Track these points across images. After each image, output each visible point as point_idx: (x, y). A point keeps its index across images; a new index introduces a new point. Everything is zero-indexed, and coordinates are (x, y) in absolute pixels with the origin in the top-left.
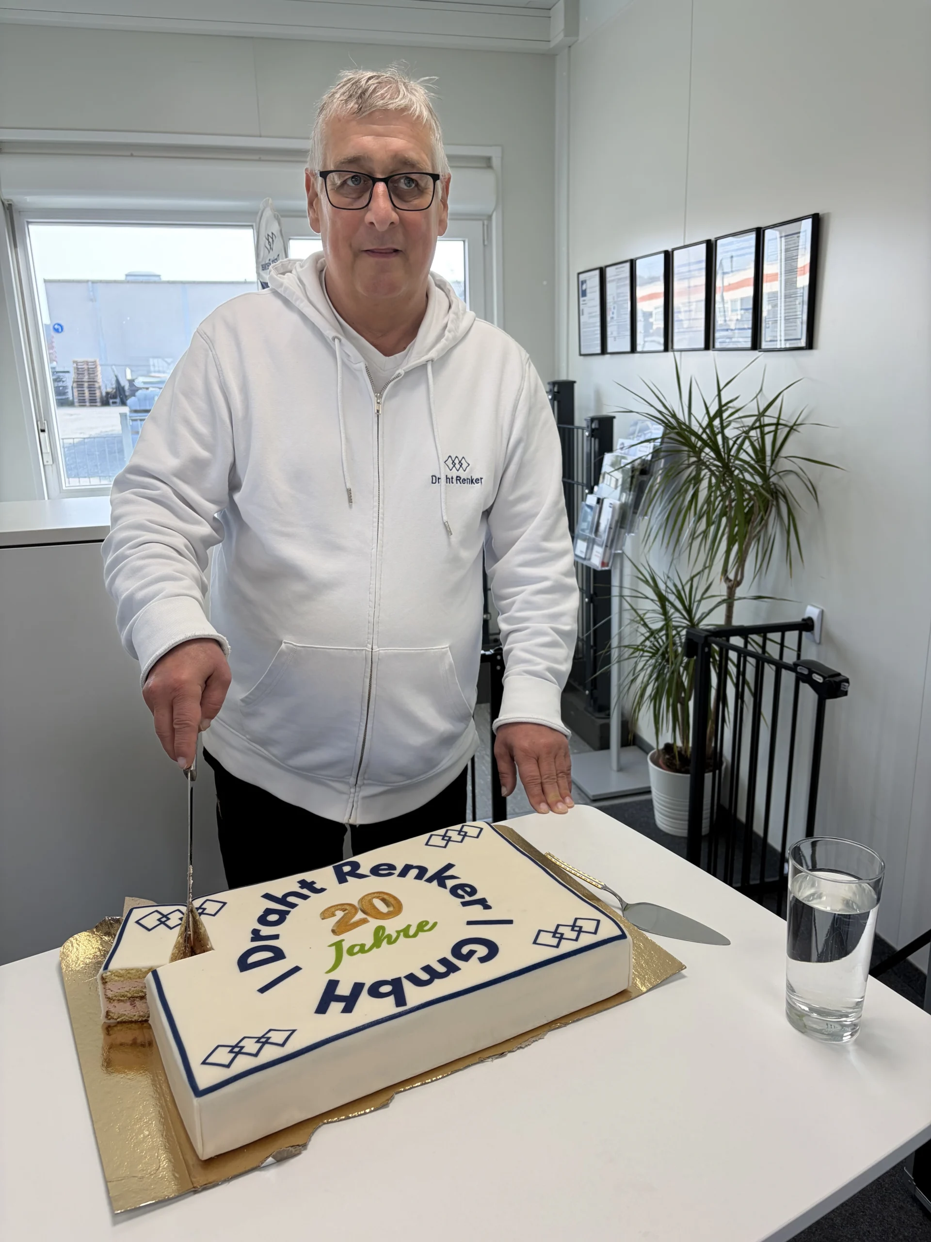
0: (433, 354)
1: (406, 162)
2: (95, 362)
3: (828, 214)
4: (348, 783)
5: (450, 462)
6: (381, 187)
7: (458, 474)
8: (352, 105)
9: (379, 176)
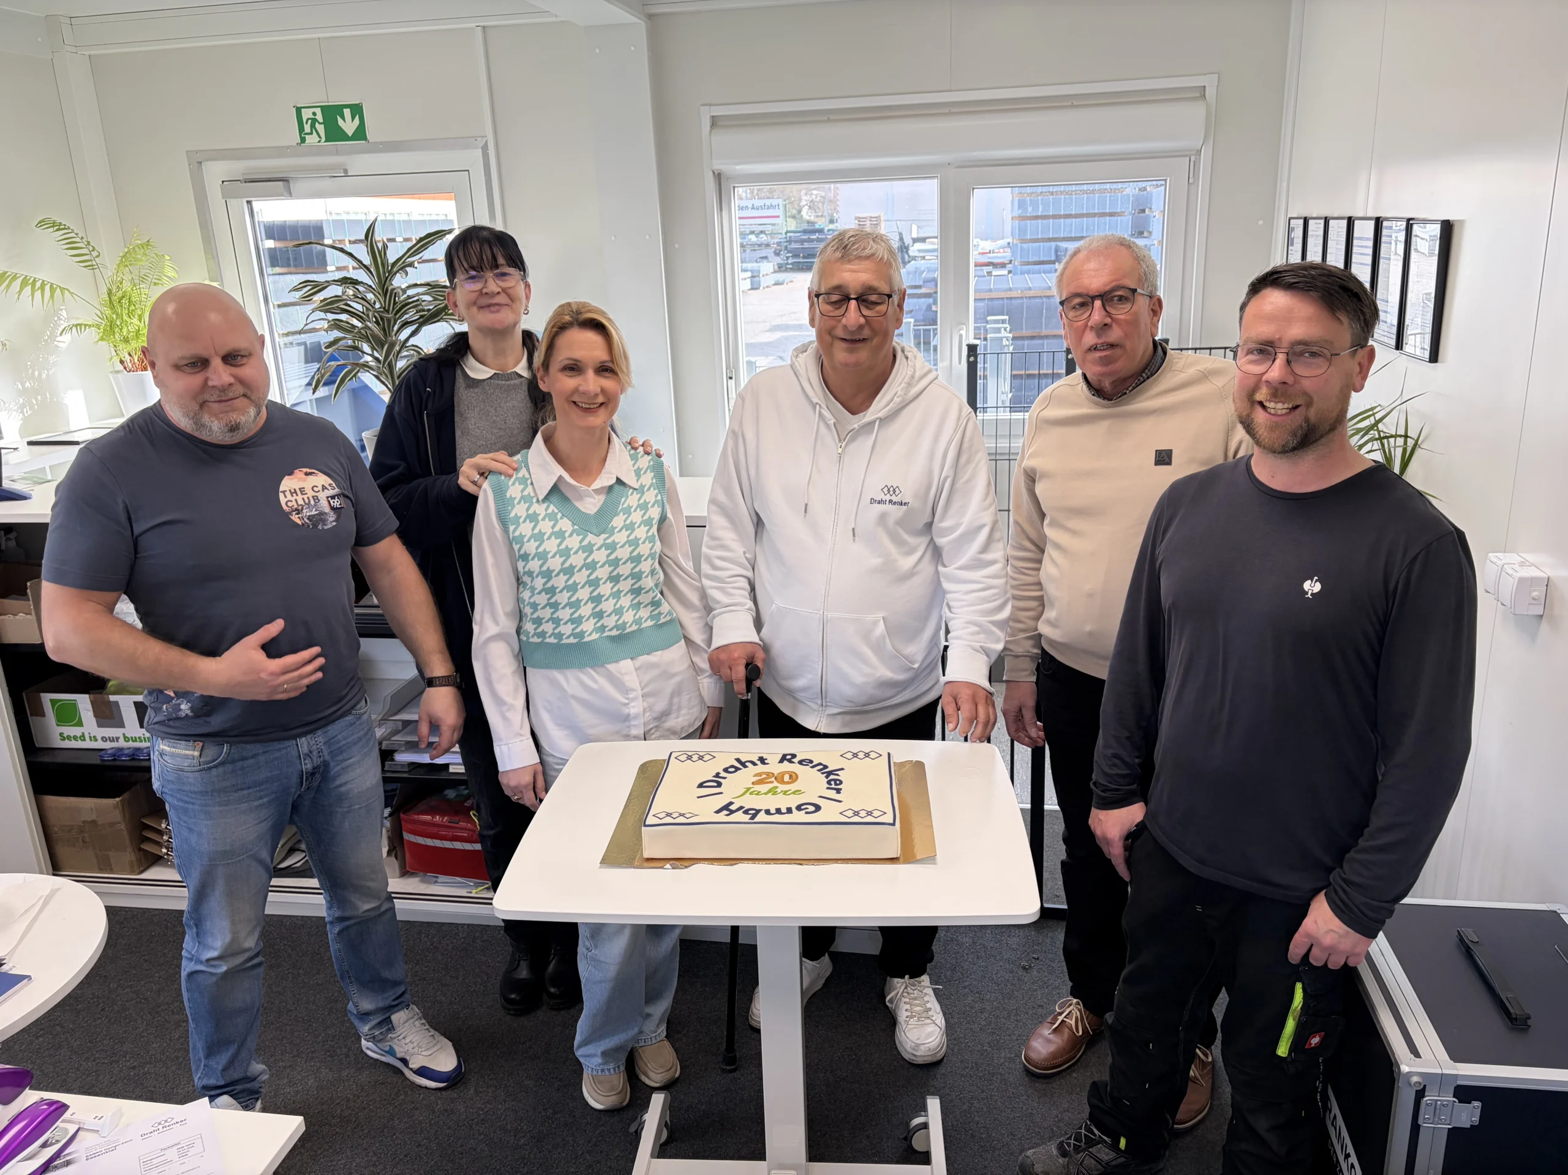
0: (880, 415)
3: (1462, 222)
4: (817, 703)
5: (886, 489)
6: (853, 303)
7: (891, 498)
8: (838, 254)
9: (852, 296)
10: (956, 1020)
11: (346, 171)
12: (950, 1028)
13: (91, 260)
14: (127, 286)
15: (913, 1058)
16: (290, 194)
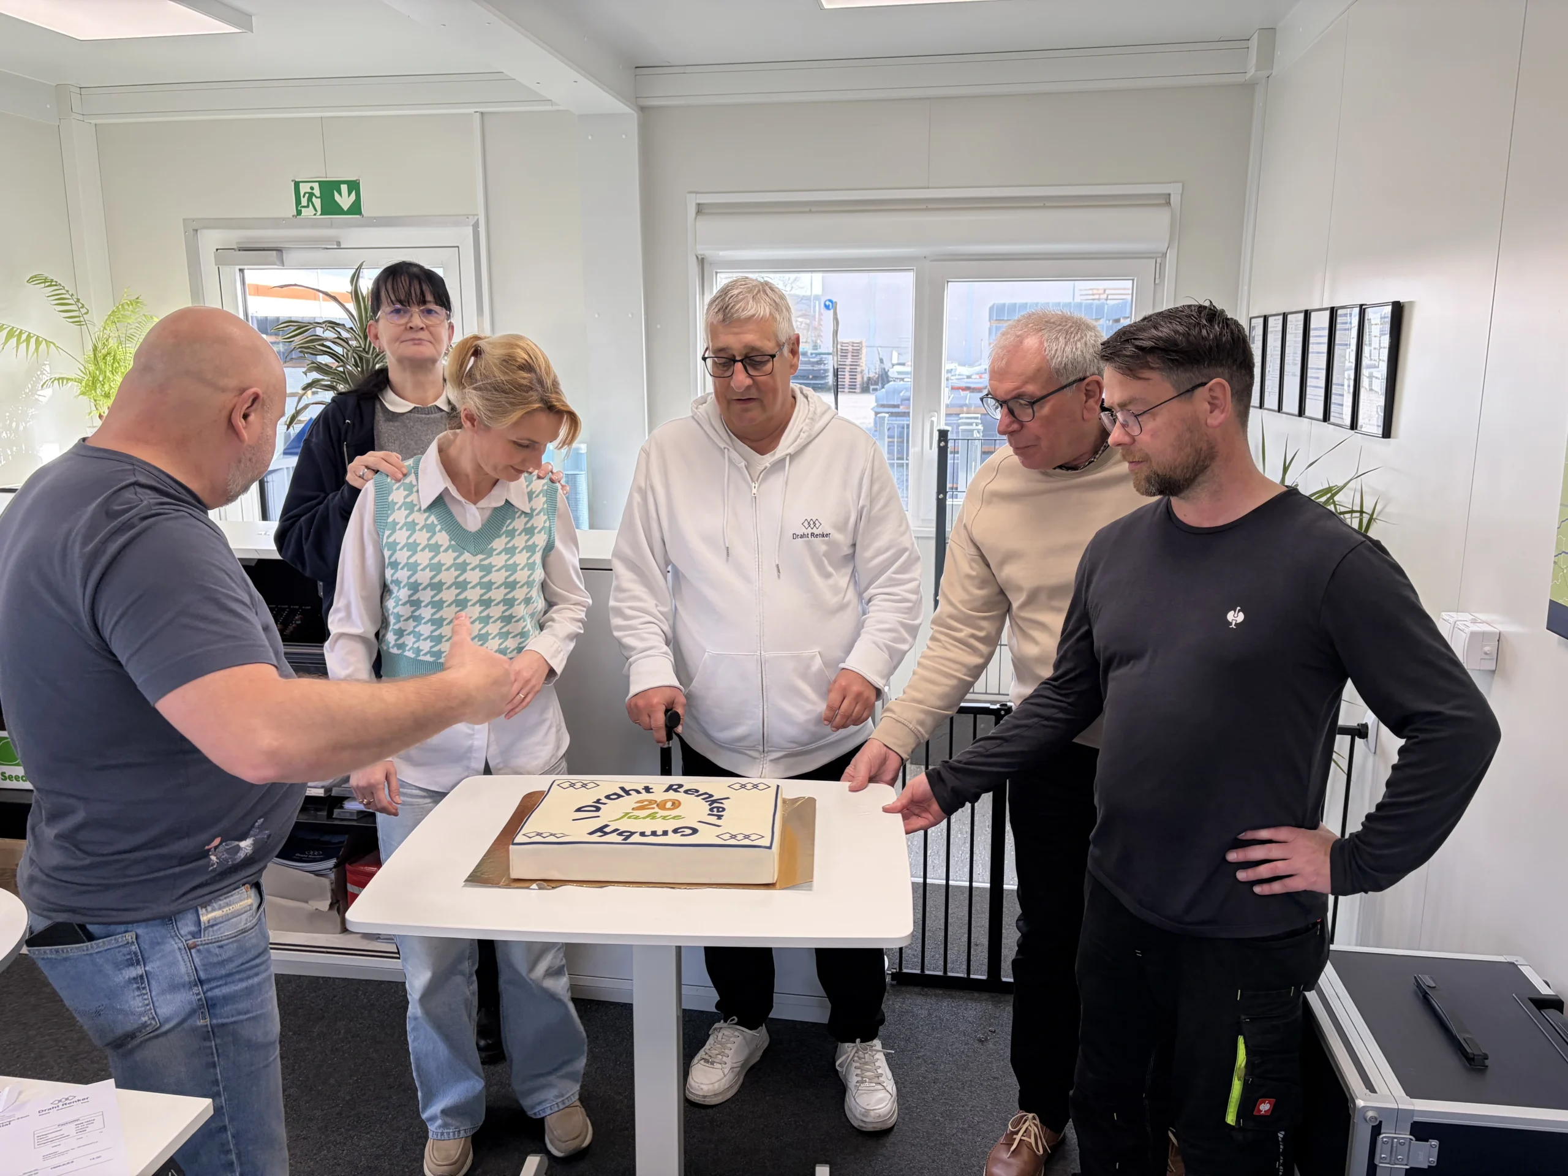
0: (789, 451)
1: (753, 349)
2: (861, 343)
4: (758, 751)
5: (806, 523)
7: (812, 531)
8: (720, 317)
10: (908, 1089)
11: (339, 243)
12: (901, 1096)
13: (79, 317)
14: (112, 343)
15: (862, 1124)
16: (283, 264)
